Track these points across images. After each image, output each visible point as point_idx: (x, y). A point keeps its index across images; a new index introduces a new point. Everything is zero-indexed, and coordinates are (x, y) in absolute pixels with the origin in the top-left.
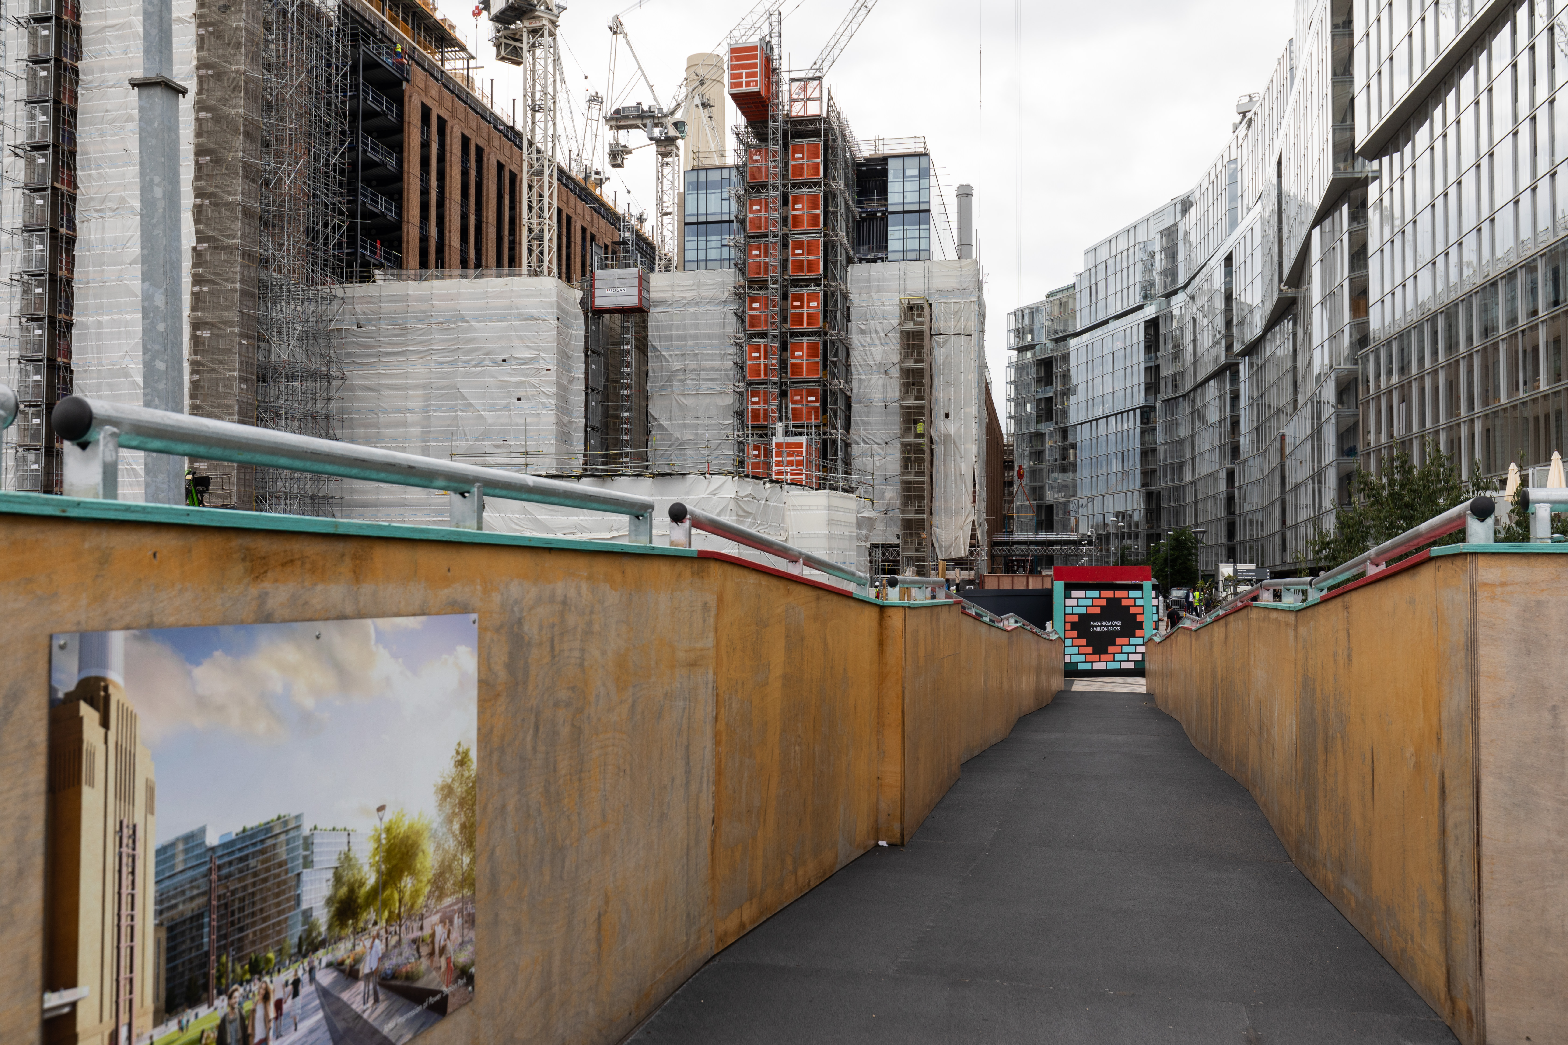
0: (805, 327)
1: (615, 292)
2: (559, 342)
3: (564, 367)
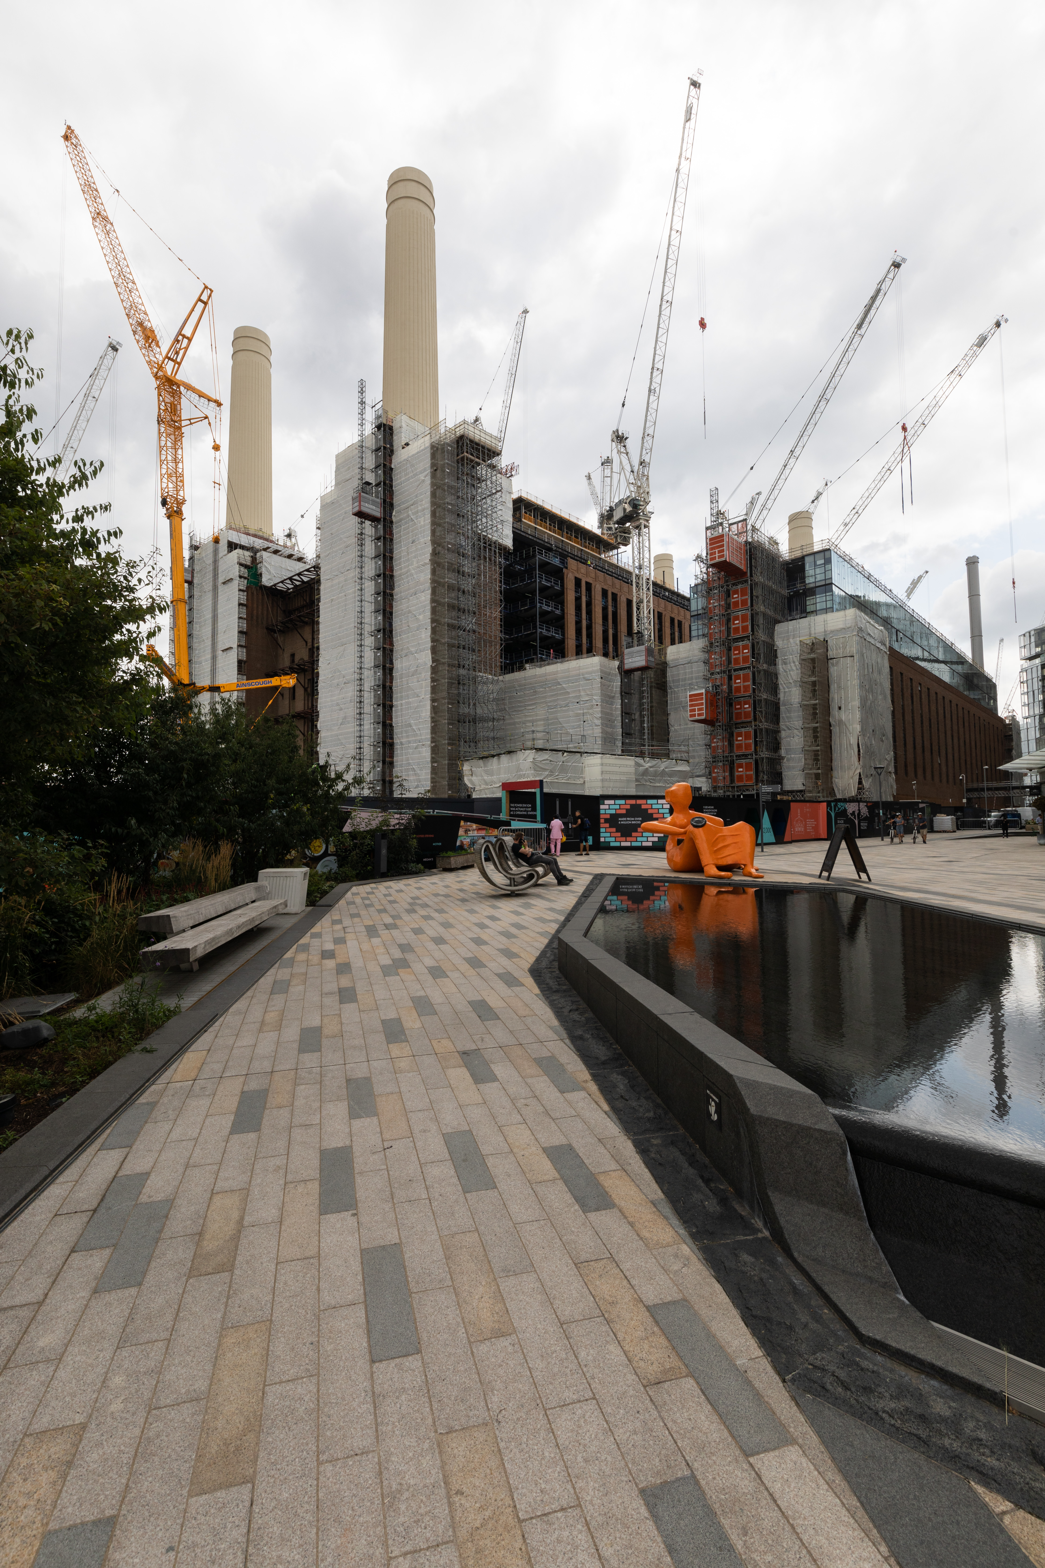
0: (742, 665)
1: (634, 660)
2: (602, 690)
3: (607, 703)
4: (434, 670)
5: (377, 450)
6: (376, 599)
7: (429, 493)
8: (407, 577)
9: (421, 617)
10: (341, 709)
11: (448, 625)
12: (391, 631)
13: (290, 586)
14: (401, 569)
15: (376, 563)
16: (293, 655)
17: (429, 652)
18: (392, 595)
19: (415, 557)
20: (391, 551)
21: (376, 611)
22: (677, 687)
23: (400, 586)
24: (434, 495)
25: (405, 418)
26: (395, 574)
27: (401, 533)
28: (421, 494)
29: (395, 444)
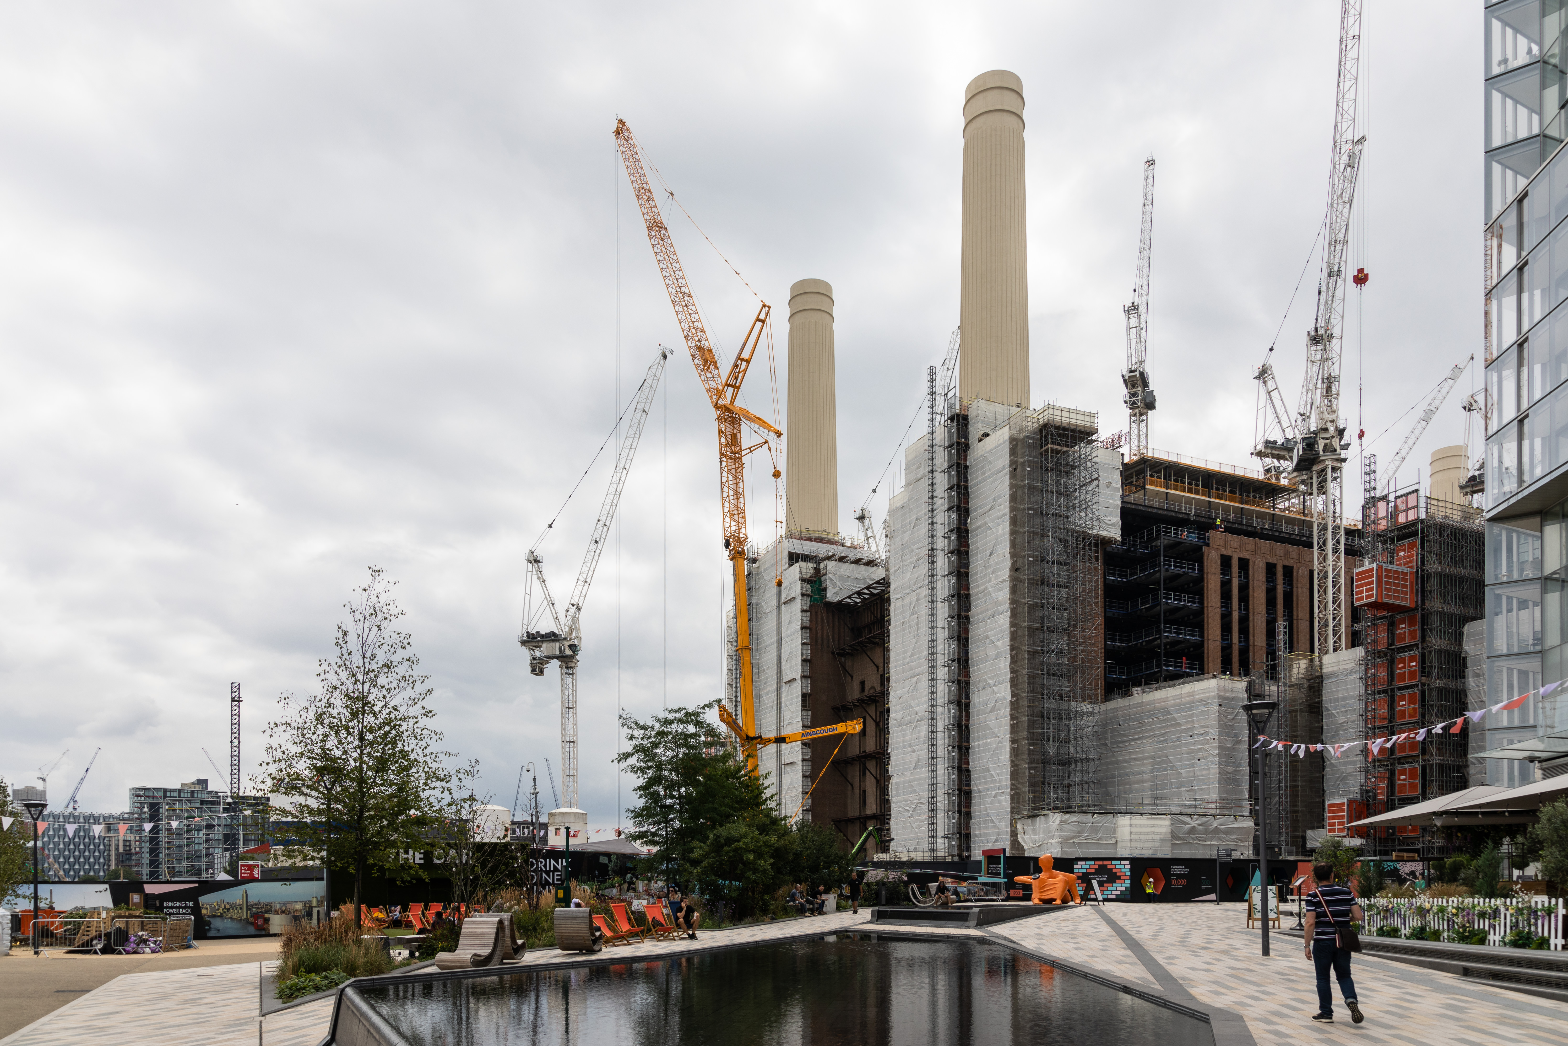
2: (1220, 719)
3: (1228, 735)
4: (1013, 706)
5: (950, 446)
6: (949, 623)
7: (1008, 497)
8: (984, 596)
9: (999, 644)
10: (914, 752)
11: (1030, 652)
12: (967, 661)
13: (859, 601)
14: (977, 586)
15: (949, 581)
16: (863, 683)
17: (1008, 684)
18: (968, 618)
19: (993, 573)
20: (967, 566)
21: (950, 638)
22: (1336, 708)
23: (976, 606)
24: (1013, 498)
25: (982, 404)
26: (972, 592)
27: (979, 543)
28: (999, 497)
29: (970, 436)
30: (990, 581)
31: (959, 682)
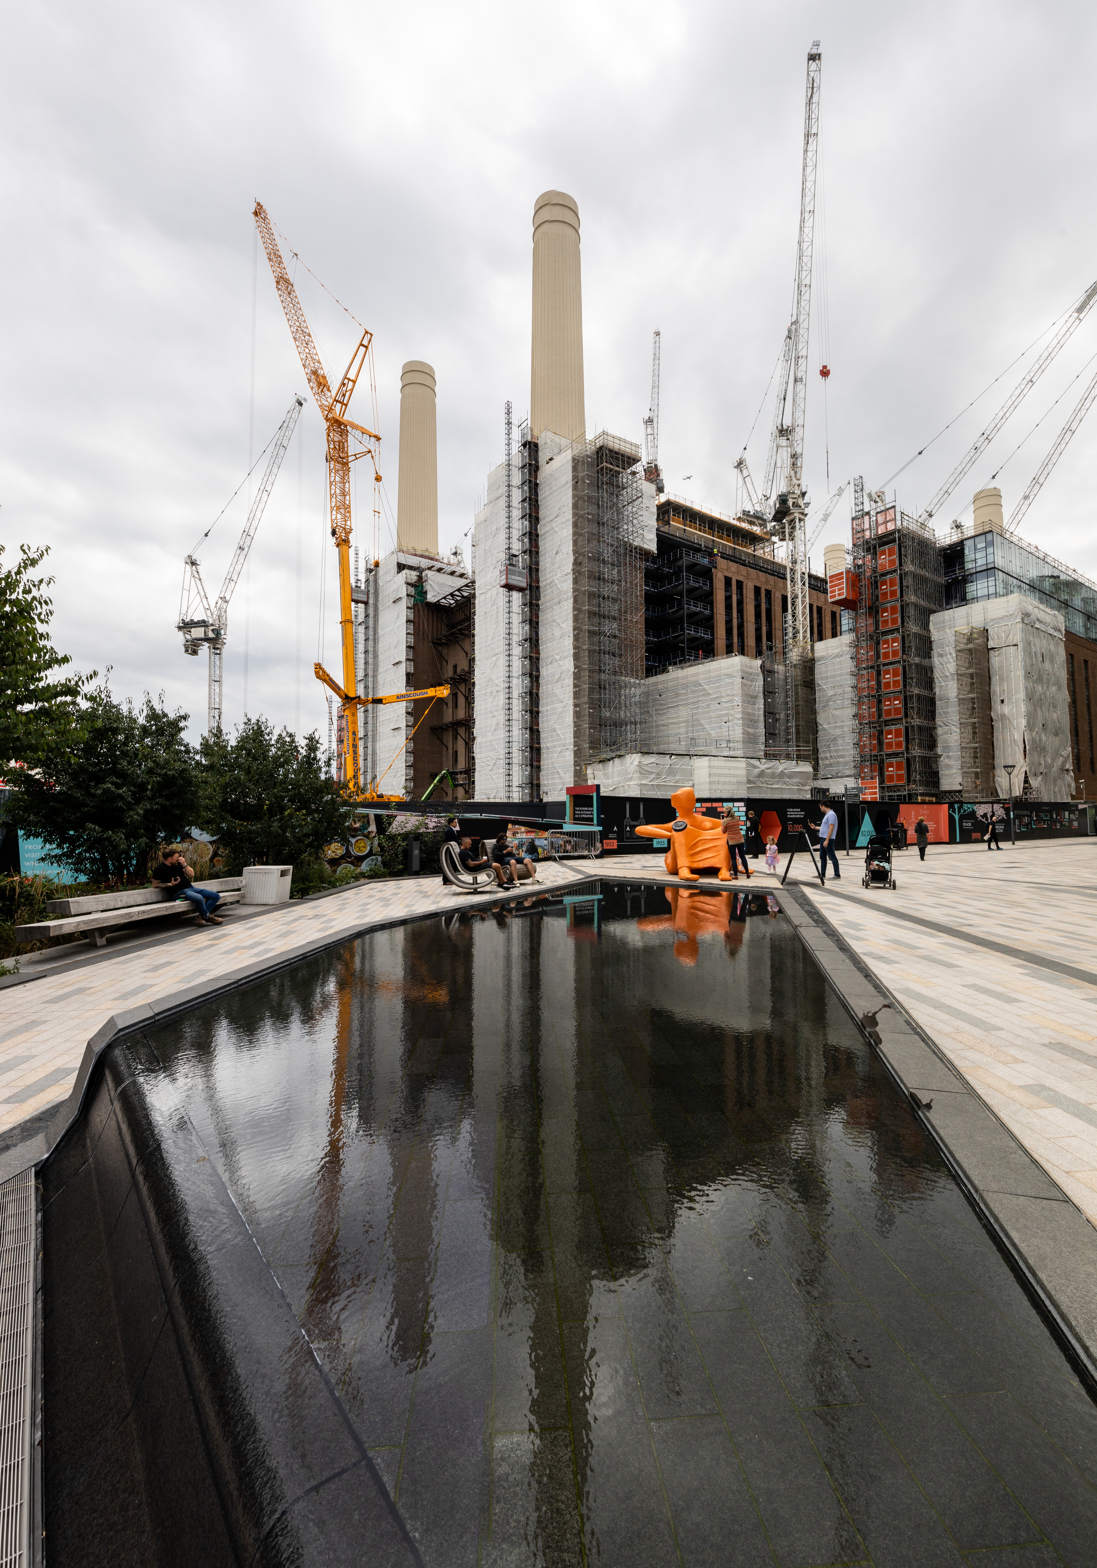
0: (891, 659)
2: (743, 690)
3: (749, 703)
4: (577, 676)
5: (523, 467)
6: (522, 610)
7: (571, 505)
8: (551, 587)
9: (564, 625)
10: (494, 717)
11: (589, 632)
12: (537, 640)
13: (452, 602)
14: (546, 580)
16: (455, 667)
17: (572, 658)
18: (538, 606)
19: (559, 568)
20: (537, 563)
21: (524, 622)
22: (826, 684)
23: (545, 596)
24: (575, 506)
25: (549, 434)
26: (541, 585)
27: (547, 545)
28: (564, 506)
29: (540, 460)
30: (556, 574)
31: (531, 657)
